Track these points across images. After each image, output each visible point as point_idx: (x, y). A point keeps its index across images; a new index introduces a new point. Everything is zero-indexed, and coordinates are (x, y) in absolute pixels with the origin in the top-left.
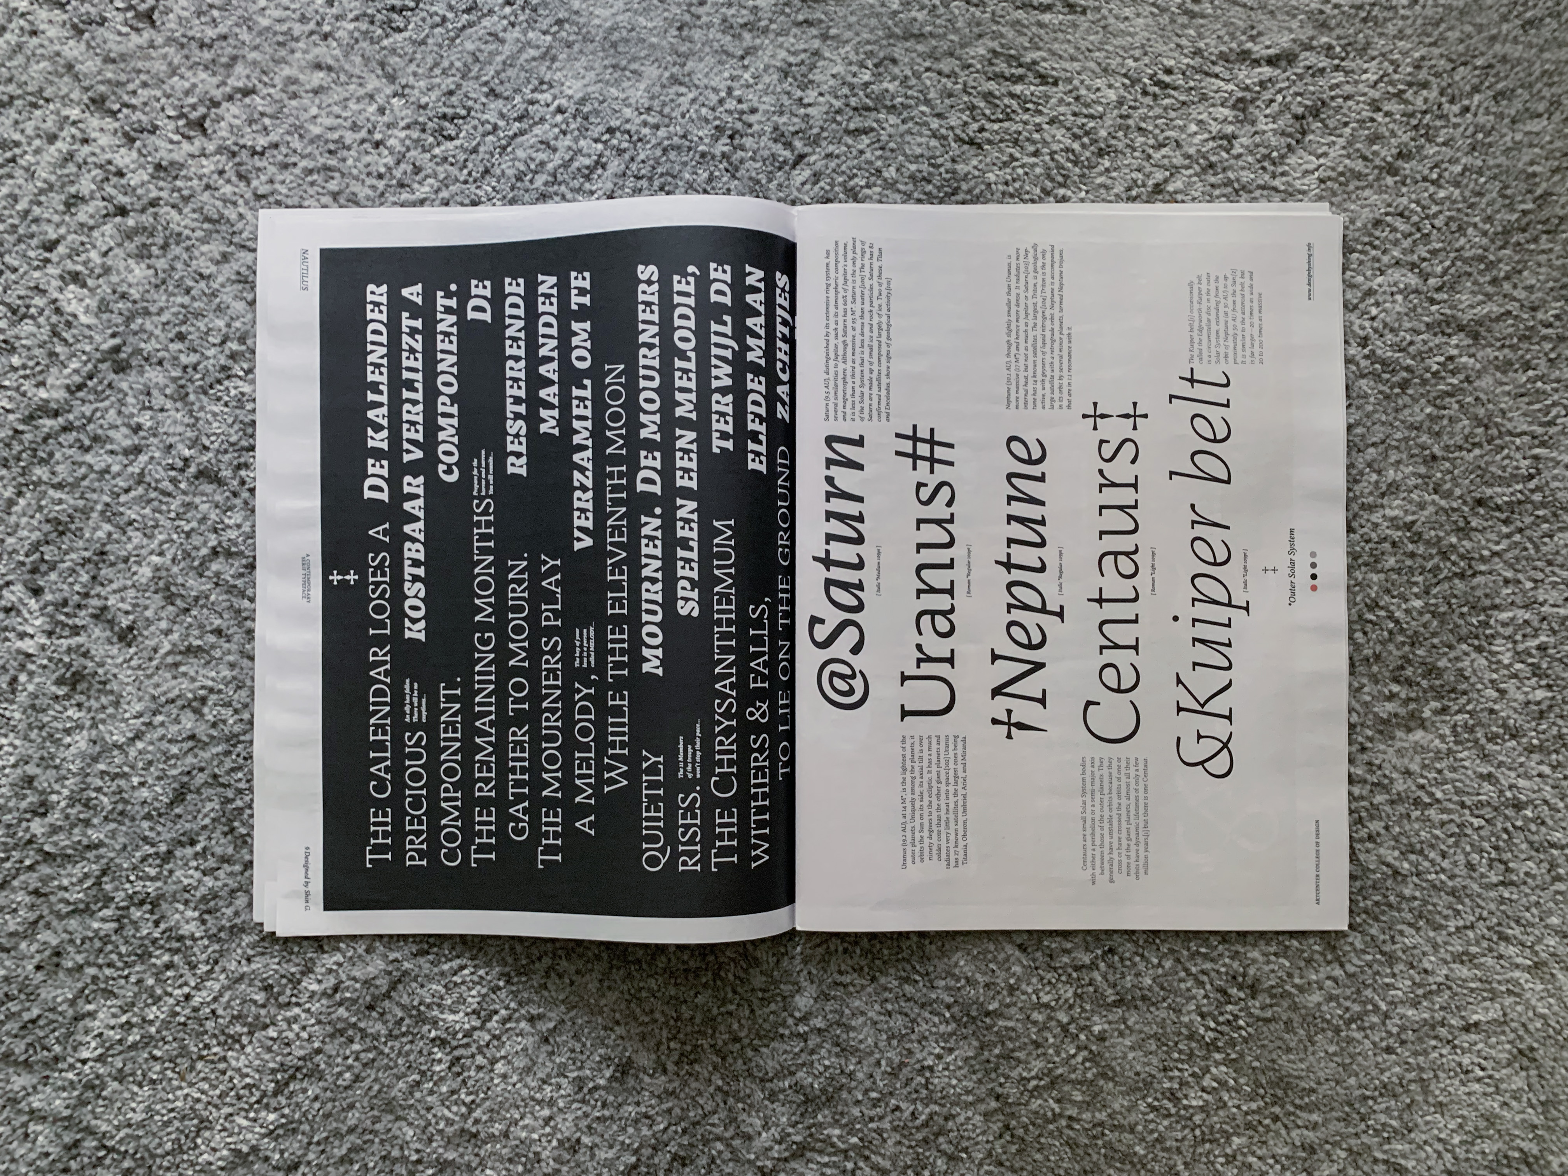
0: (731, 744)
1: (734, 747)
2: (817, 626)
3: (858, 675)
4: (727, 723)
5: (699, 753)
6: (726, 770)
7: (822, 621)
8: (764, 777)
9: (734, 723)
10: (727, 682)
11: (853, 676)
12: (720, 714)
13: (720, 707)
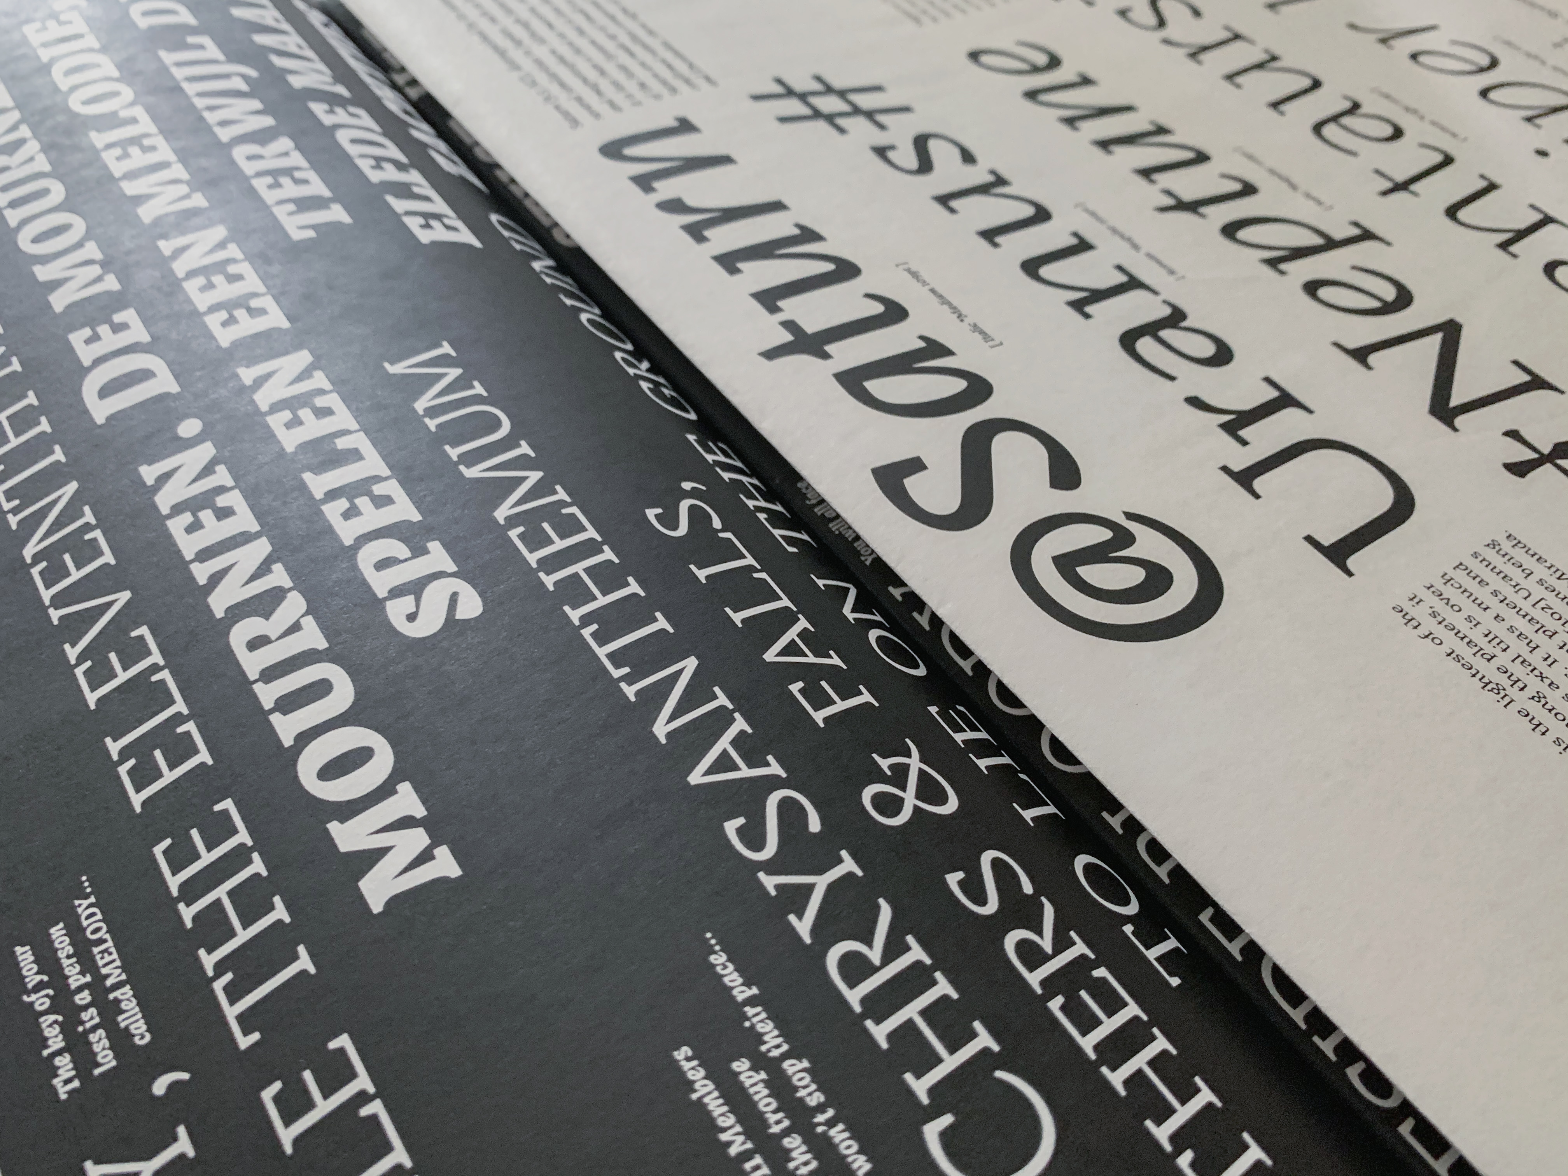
0: (893, 950)
1: (916, 953)
2: (913, 484)
3: (1133, 527)
4: (822, 882)
5: (796, 1069)
6: (951, 1063)
7: (916, 465)
8: (1113, 1005)
9: (848, 865)
10: (724, 743)
11: (1124, 538)
12: (772, 867)
13: (755, 840)
